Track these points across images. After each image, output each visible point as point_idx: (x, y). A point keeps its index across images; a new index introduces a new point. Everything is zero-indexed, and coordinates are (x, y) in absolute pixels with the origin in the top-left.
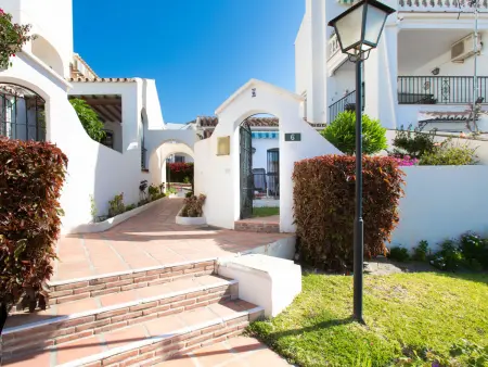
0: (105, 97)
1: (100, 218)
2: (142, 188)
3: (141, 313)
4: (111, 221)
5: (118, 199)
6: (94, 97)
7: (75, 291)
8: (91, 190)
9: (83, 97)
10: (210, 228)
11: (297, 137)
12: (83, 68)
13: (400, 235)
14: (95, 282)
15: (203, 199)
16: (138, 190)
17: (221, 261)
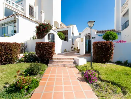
0: (65, 31)
1: (62, 52)
2: (72, 48)
3: (62, 62)
4: (63, 53)
5: (66, 50)
6: (64, 31)
7: (55, 59)
8: (61, 48)
9: (62, 31)
10: (80, 55)
11: (95, 38)
12: (63, 25)
13: (115, 57)
14: (57, 58)
15: (79, 50)
16: (71, 48)
17: (75, 58)
